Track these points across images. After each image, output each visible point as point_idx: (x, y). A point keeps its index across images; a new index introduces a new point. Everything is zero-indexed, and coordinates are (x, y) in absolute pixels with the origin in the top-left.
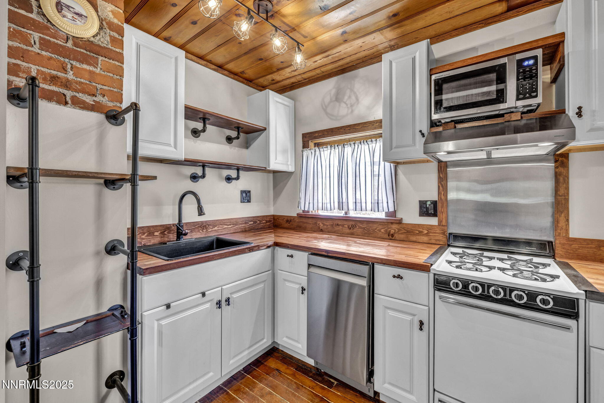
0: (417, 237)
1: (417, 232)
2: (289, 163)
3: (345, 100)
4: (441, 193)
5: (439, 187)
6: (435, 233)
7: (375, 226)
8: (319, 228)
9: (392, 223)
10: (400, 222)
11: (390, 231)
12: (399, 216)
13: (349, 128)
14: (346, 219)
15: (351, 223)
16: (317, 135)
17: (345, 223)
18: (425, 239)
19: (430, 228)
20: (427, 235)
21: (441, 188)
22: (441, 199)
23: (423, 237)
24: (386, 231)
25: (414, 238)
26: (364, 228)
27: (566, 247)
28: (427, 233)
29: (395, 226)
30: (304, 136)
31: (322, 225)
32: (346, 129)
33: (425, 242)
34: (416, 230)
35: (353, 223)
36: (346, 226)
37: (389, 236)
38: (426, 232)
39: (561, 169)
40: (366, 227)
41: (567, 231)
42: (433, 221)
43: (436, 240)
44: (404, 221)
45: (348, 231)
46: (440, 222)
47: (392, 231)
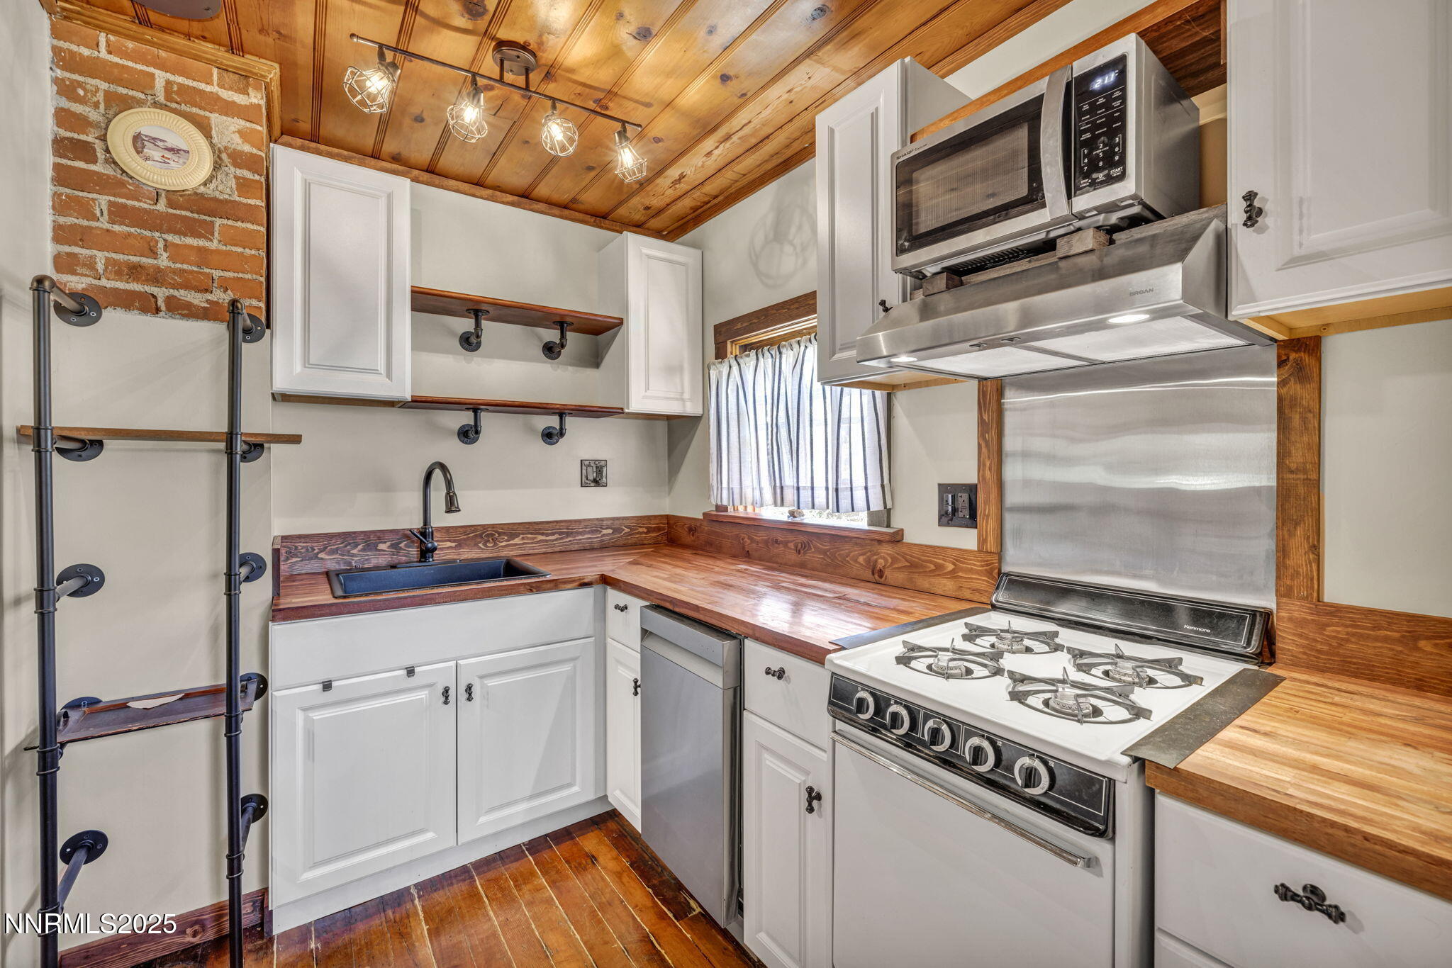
0: (933, 580)
1: (932, 567)
2: (686, 396)
3: (791, 237)
4: (984, 465)
5: (979, 446)
6: (971, 571)
7: (846, 548)
8: (744, 548)
9: (880, 542)
10: (897, 538)
11: (876, 561)
12: (897, 523)
13: (796, 305)
14: (793, 529)
15: (801, 539)
16: (739, 326)
17: (790, 538)
18: (947, 585)
19: (960, 556)
20: (953, 575)
21: (984, 450)
22: (984, 478)
23: (945, 581)
24: (868, 561)
25: (924, 583)
26: (825, 553)
28: (953, 571)
29: (886, 550)
30: (718, 329)
31: (749, 541)
32: (792, 307)
33: (949, 593)
34: (931, 562)
35: (805, 539)
36: (791, 545)
37: (873, 574)
38: (951, 567)
39: (1294, 388)
40: (829, 550)
42: (966, 539)
43: (974, 590)
44: (908, 538)
45: (792, 557)
46: (982, 540)
47: (881, 563)
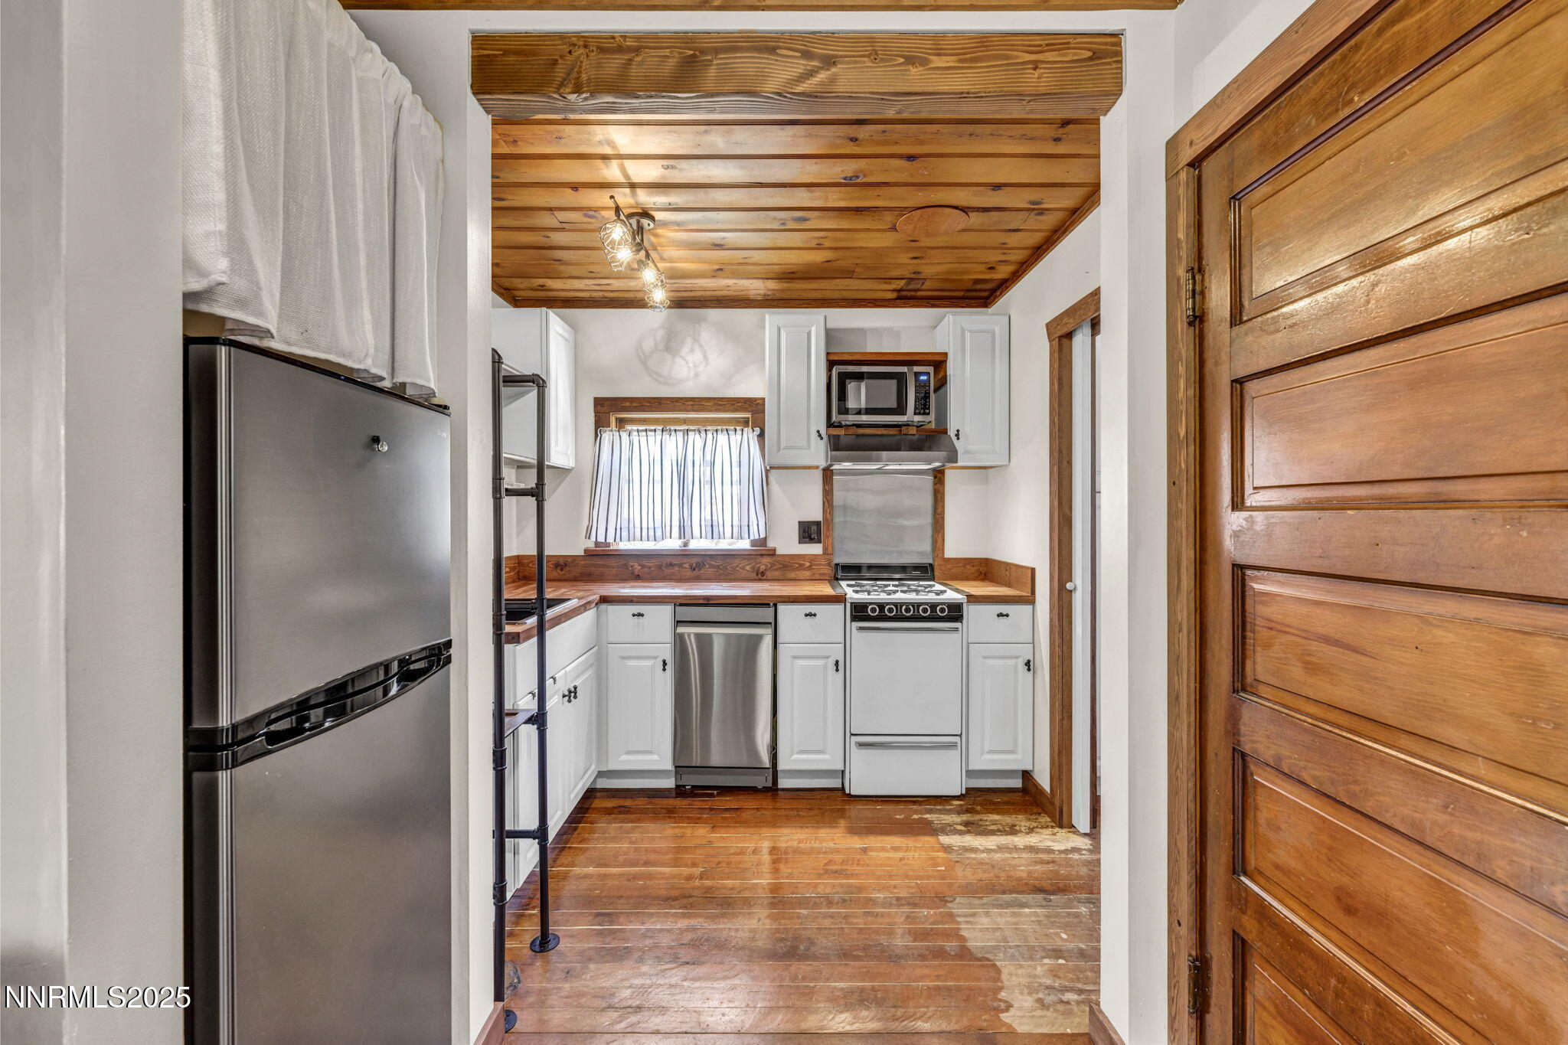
0: (798, 573)
1: (797, 565)
2: (569, 452)
3: (683, 354)
4: (826, 511)
5: (824, 503)
6: (818, 565)
7: (736, 562)
8: (633, 573)
9: (762, 555)
10: (772, 553)
11: (759, 567)
12: (771, 544)
13: (690, 403)
14: (685, 554)
15: (694, 561)
16: (628, 404)
17: (685, 560)
18: (807, 574)
19: (813, 558)
20: (810, 568)
21: (826, 504)
22: (826, 518)
23: (805, 572)
24: (753, 568)
25: (792, 575)
26: (718, 567)
27: (943, 568)
28: (810, 566)
29: (766, 560)
30: (599, 402)
31: (639, 567)
32: (688, 403)
33: (808, 578)
34: (796, 563)
35: (699, 560)
36: (687, 566)
37: (757, 575)
38: (808, 564)
39: (939, 486)
40: (721, 565)
41: (943, 553)
42: (816, 549)
43: (821, 574)
44: (778, 552)
45: (689, 573)
46: (825, 549)
47: (763, 568)
